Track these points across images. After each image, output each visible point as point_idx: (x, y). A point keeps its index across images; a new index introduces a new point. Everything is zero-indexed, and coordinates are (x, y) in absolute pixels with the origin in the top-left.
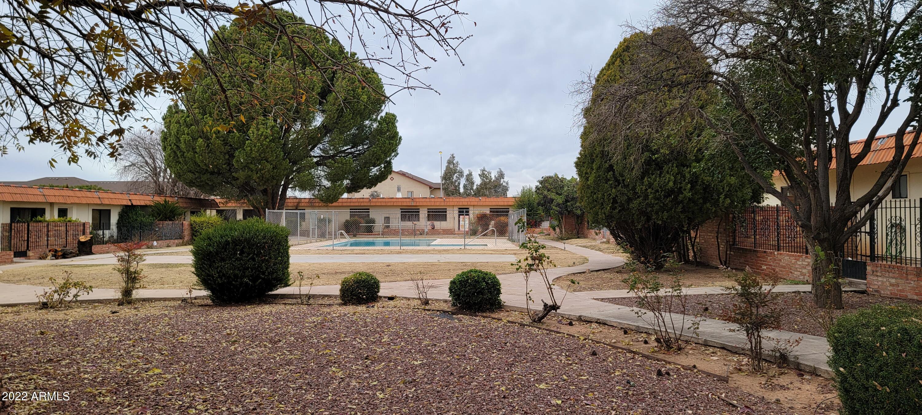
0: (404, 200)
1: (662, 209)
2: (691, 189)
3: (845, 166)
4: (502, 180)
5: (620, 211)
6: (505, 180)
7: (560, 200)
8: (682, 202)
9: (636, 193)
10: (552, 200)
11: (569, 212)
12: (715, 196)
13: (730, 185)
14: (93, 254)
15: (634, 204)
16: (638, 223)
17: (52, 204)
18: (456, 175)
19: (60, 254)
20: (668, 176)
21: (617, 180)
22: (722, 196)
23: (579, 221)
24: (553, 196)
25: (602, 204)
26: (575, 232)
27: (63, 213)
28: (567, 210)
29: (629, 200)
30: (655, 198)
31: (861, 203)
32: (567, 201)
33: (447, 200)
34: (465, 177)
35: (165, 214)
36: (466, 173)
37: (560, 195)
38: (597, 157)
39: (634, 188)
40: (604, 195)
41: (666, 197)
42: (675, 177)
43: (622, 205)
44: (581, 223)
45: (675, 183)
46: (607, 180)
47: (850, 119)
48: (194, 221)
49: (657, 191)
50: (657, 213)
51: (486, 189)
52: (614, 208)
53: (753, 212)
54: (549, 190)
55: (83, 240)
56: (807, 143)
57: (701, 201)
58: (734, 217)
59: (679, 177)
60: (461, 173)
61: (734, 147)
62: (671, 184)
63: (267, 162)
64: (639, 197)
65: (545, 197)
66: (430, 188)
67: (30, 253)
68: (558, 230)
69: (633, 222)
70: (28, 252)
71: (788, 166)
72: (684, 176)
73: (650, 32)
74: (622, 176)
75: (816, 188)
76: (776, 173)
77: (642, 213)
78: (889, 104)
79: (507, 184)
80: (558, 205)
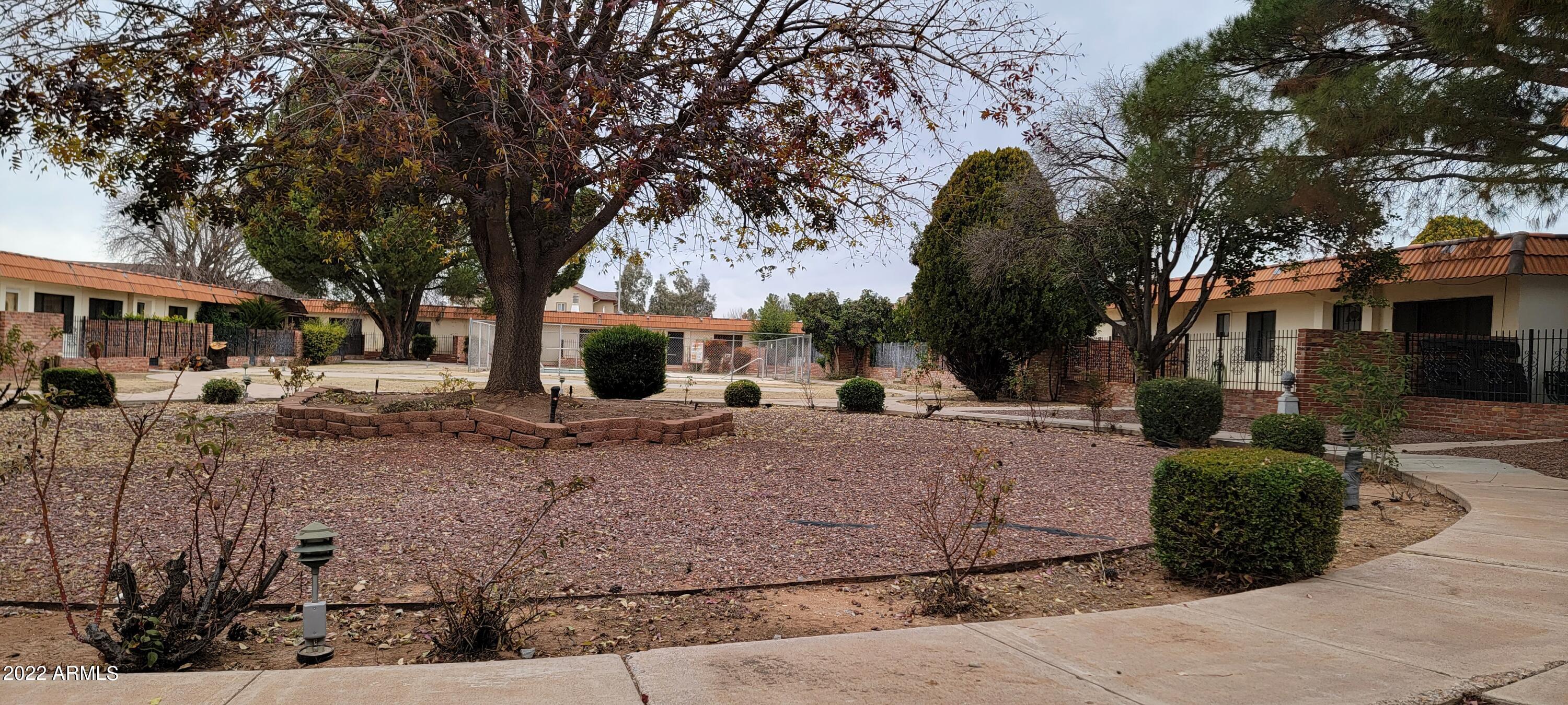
0: (587, 316)
1: (1004, 336)
2: (1032, 318)
3: (1165, 303)
4: (706, 293)
5: (961, 336)
6: (709, 293)
7: (837, 326)
8: (1023, 329)
9: (978, 319)
10: (827, 326)
11: (848, 342)
12: (1054, 325)
13: (1068, 315)
14: (228, 367)
15: (976, 330)
16: (979, 349)
17: (130, 295)
18: (639, 281)
19: (200, 364)
20: (1010, 303)
21: (959, 304)
22: (1061, 326)
23: (859, 356)
24: (827, 320)
25: (943, 329)
26: (853, 370)
27: (141, 307)
28: (846, 340)
29: (971, 326)
30: (998, 325)
31: (1175, 333)
32: (847, 328)
33: (653, 319)
34: (654, 285)
35: (260, 318)
36: (655, 279)
37: (838, 319)
38: (940, 279)
39: (977, 314)
40: (945, 319)
41: (1008, 324)
42: (1017, 305)
43: (963, 330)
44: (861, 359)
45: (1017, 309)
46: (949, 305)
47: (1170, 266)
48: (310, 331)
49: (1000, 317)
50: (998, 340)
51: (684, 305)
52: (954, 333)
53: (1087, 345)
54: (822, 312)
55: (216, 348)
56: (1137, 283)
57: (1041, 329)
58: (1067, 349)
59: (1021, 304)
60: (649, 280)
61: (1081, 283)
62: (1013, 311)
63: (415, 250)
64: (981, 323)
65: (819, 320)
66: (595, 299)
67: (162, 362)
68: (827, 366)
69: (973, 348)
70: (160, 360)
71: (1122, 301)
72: (1026, 305)
73: (994, 152)
74: (965, 300)
75: (1141, 319)
76: (1113, 306)
77: (984, 339)
78: (1201, 254)
79: (713, 299)
80: (835, 332)
